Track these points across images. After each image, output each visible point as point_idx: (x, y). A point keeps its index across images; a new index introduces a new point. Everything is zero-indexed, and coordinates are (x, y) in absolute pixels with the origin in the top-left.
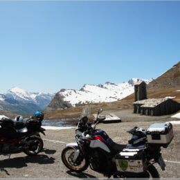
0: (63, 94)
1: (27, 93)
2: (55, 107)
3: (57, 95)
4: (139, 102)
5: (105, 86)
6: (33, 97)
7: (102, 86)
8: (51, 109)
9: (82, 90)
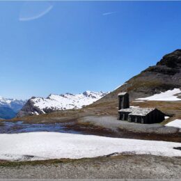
0: (34, 100)
1: (3, 99)
2: (27, 111)
3: (29, 101)
4: (125, 110)
5: (66, 95)
6: (9, 102)
7: (63, 96)
8: (23, 112)
9: (48, 98)
